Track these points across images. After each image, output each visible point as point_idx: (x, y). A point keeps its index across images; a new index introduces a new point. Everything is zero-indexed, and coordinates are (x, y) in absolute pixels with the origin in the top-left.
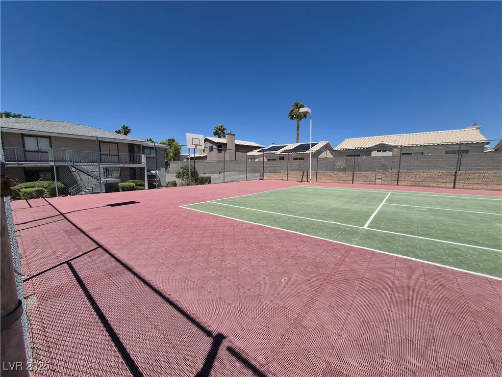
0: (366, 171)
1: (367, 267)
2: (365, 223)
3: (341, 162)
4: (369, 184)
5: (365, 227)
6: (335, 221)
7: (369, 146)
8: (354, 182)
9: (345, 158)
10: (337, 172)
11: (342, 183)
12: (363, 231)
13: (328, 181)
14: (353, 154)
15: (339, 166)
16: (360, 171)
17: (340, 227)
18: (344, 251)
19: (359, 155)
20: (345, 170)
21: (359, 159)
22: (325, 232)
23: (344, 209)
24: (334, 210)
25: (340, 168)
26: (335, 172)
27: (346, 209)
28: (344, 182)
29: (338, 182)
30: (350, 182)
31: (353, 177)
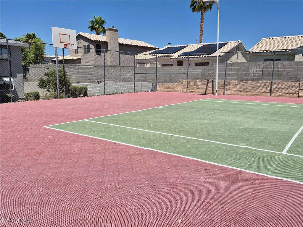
0: (288, 80)
1: (285, 202)
2: (285, 147)
3: (256, 69)
4: (290, 96)
5: (284, 152)
6: (247, 145)
7: (293, 48)
8: (272, 95)
9: (261, 63)
10: (252, 82)
11: (257, 95)
12: (281, 157)
13: (239, 93)
14: (272, 58)
15: (254, 74)
16: (280, 80)
17: (253, 152)
18: (257, 182)
19: (279, 60)
20: (261, 78)
21: (279, 64)
22: (234, 159)
23: (259, 130)
24: (246, 130)
25: (254, 76)
26: (248, 82)
27: (261, 129)
28: (260, 94)
29: (251, 95)
30: (266, 94)
31: (271, 88)
